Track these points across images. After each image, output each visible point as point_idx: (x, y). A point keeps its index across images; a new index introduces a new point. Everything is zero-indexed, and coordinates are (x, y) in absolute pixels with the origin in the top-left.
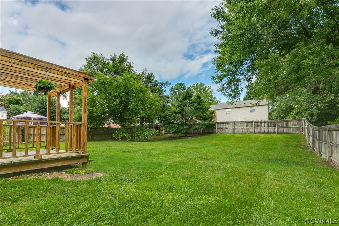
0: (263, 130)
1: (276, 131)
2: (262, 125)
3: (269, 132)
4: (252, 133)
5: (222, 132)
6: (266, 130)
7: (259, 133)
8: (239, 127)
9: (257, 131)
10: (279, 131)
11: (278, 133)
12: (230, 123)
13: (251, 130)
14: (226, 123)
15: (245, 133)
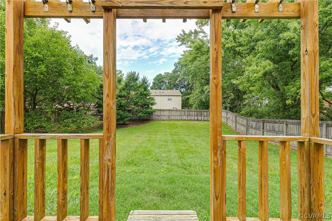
0: (193, 118)
1: (203, 119)
2: (192, 114)
3: (198, 120)
4: (185, 120)
5: (159, 119)
6: (196, 118)
7: (190, 120)
8: (174, 114)
9: (189, 119)
10: (205, 119)
11: (204, 120)
12: (166, 110)
13: (185, 118)
14: (164, 110)
15: (180, 120)
